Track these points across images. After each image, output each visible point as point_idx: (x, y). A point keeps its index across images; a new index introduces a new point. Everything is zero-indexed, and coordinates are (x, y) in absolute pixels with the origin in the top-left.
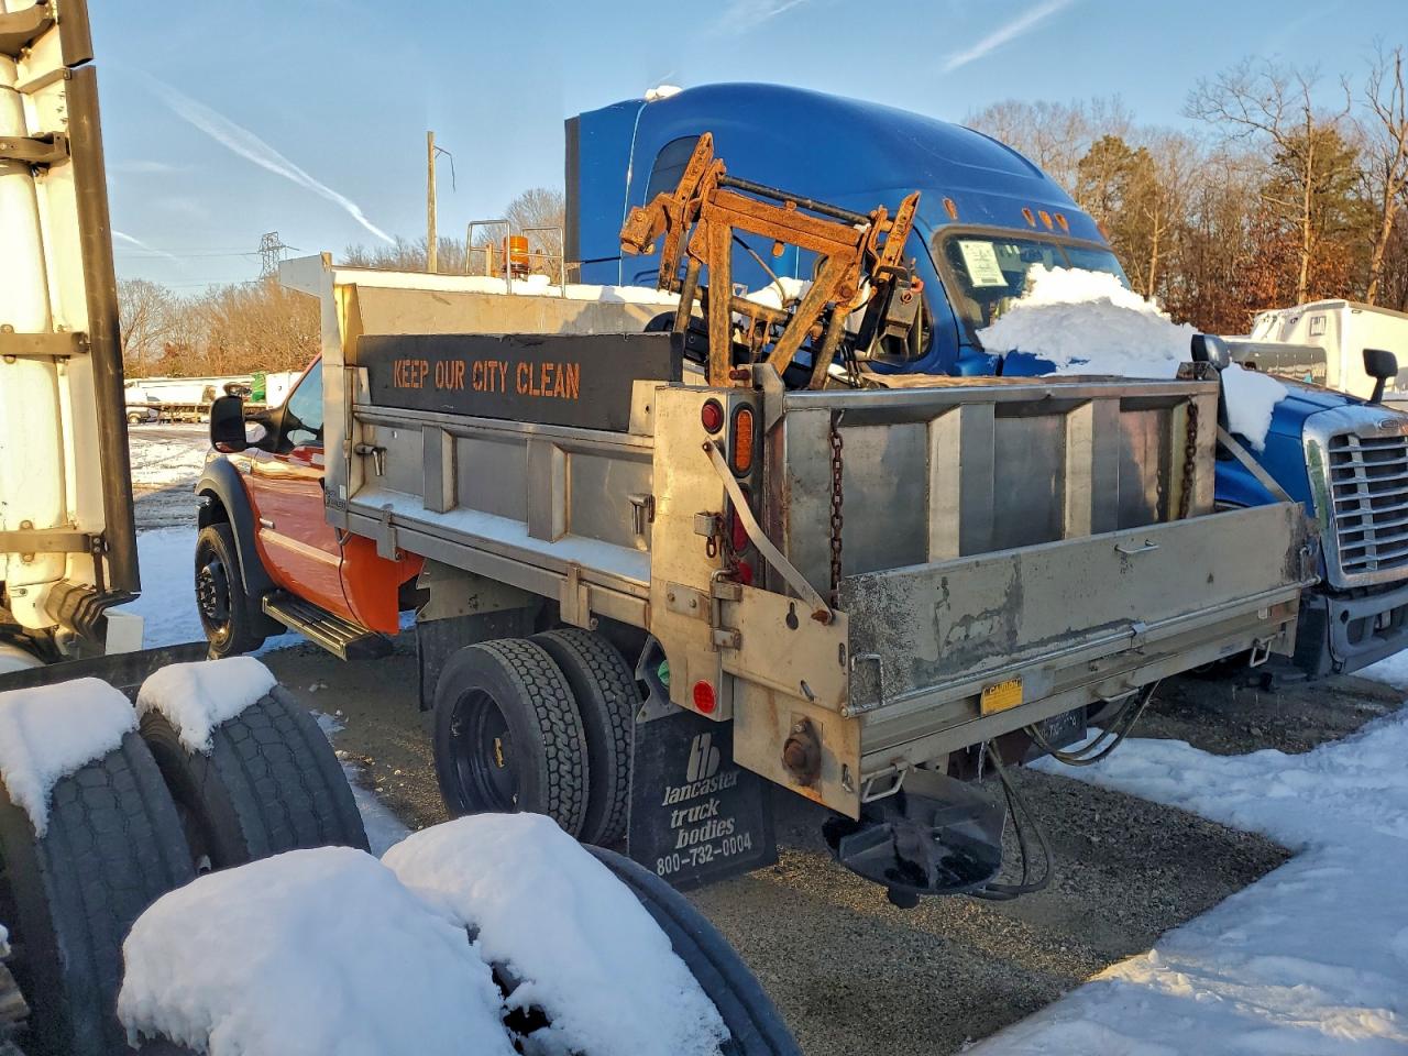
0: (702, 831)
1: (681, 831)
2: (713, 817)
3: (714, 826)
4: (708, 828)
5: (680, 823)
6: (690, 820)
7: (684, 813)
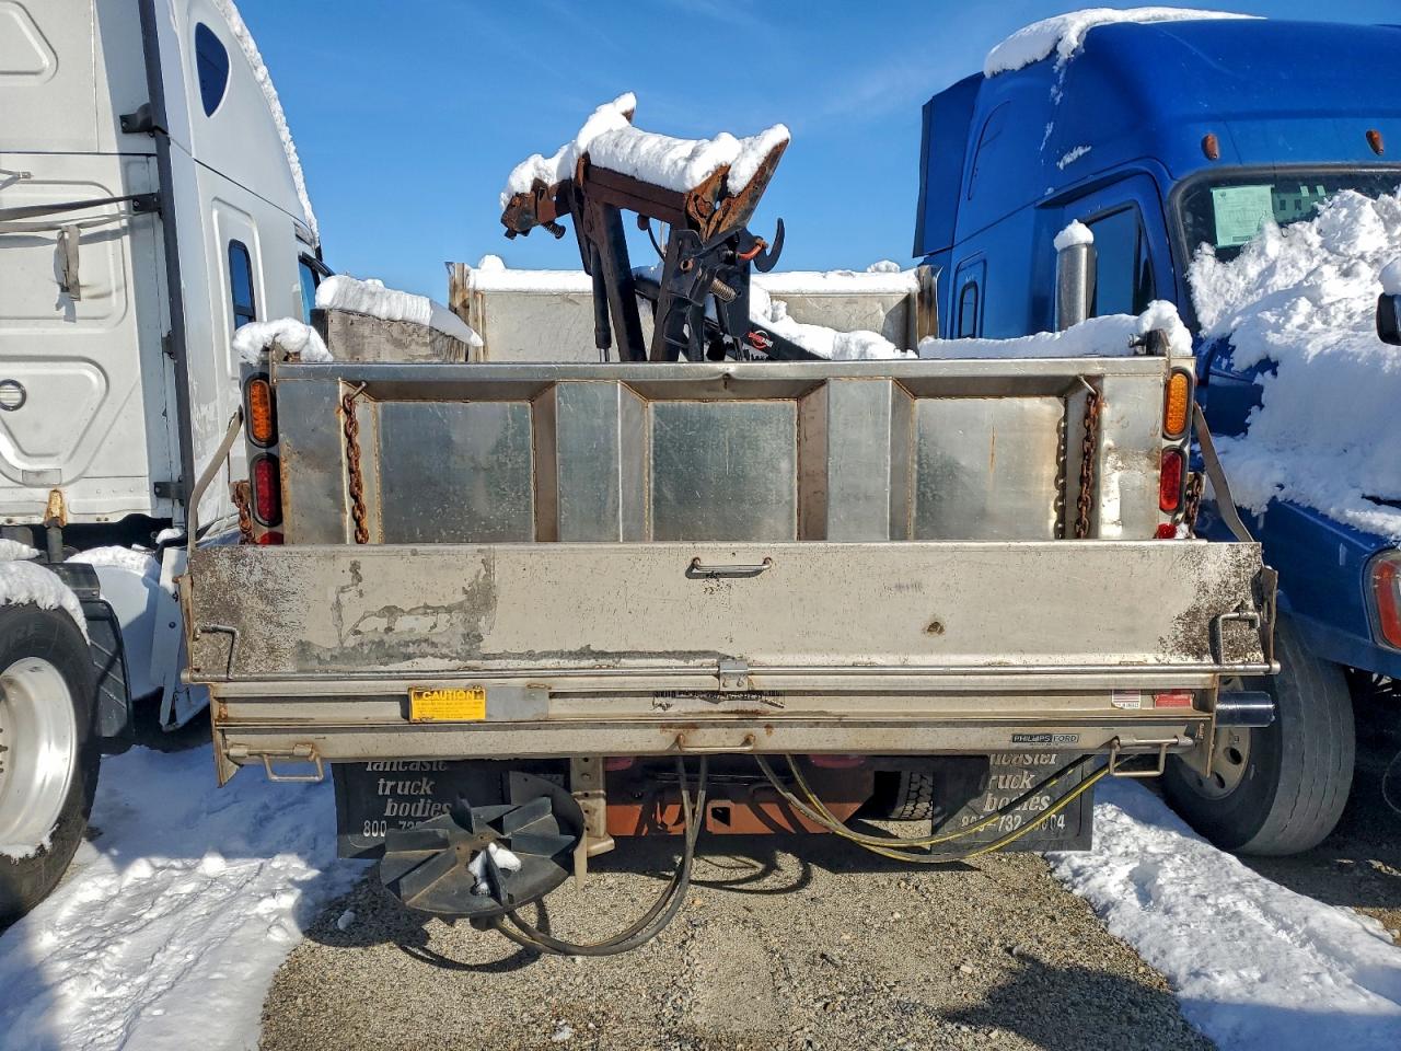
0: (414, 807)
1: (390, 800)
2: (426, 796)
3: (428, 806)
4: (421, 805)
5: (387, 792)
6: (399, 791)
7: (393, 783)
